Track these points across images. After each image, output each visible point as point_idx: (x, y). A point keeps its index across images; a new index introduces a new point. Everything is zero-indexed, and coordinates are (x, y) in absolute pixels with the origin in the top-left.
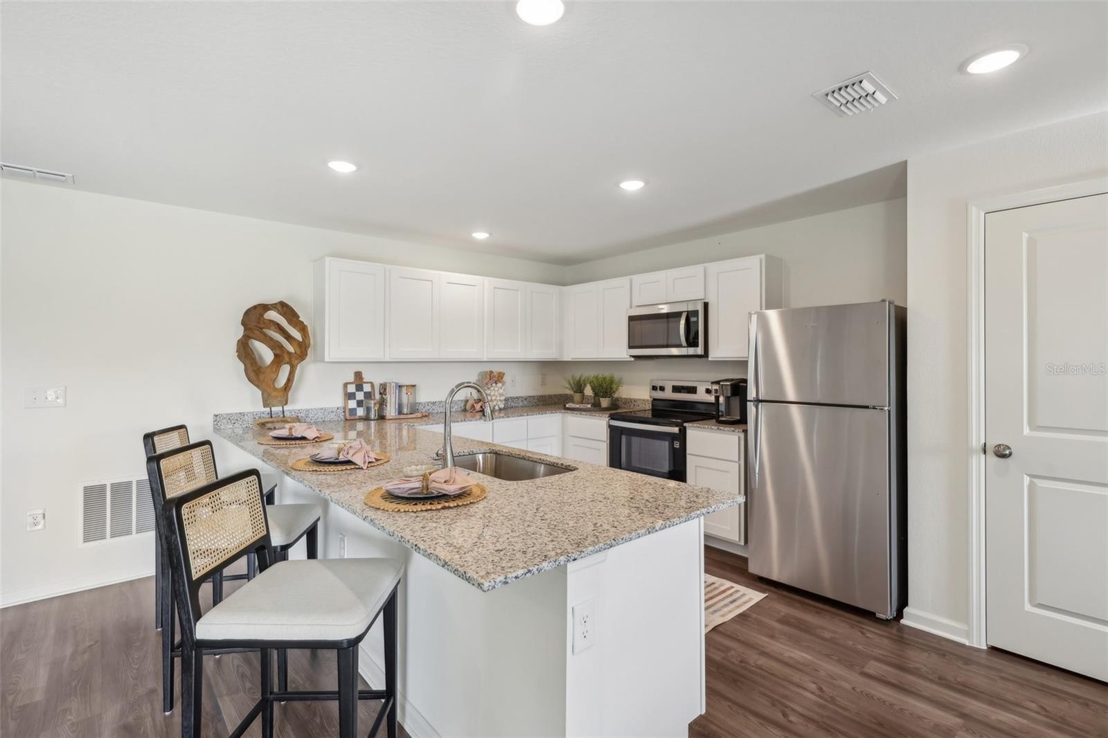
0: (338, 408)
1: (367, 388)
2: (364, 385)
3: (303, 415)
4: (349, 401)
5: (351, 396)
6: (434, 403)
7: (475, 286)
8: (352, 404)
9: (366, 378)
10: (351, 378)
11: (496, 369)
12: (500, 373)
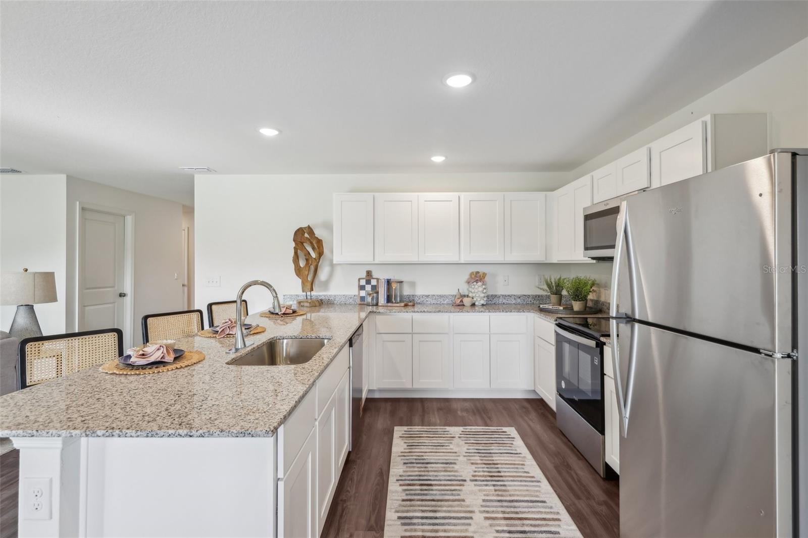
0: (354, 296)
1: (374, 282)
2: (372, 280)
3: (332, 298)
4: (361, 291)
5: (362, 288)
6: (428, 296)
7: (451, 201)
8: (363, 293)
9: (375, 275)
10: (364, 275)
11: (481, 269)
12: (484, 273)
